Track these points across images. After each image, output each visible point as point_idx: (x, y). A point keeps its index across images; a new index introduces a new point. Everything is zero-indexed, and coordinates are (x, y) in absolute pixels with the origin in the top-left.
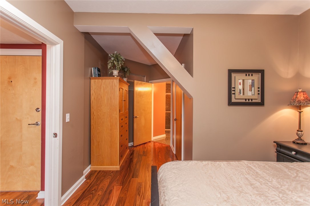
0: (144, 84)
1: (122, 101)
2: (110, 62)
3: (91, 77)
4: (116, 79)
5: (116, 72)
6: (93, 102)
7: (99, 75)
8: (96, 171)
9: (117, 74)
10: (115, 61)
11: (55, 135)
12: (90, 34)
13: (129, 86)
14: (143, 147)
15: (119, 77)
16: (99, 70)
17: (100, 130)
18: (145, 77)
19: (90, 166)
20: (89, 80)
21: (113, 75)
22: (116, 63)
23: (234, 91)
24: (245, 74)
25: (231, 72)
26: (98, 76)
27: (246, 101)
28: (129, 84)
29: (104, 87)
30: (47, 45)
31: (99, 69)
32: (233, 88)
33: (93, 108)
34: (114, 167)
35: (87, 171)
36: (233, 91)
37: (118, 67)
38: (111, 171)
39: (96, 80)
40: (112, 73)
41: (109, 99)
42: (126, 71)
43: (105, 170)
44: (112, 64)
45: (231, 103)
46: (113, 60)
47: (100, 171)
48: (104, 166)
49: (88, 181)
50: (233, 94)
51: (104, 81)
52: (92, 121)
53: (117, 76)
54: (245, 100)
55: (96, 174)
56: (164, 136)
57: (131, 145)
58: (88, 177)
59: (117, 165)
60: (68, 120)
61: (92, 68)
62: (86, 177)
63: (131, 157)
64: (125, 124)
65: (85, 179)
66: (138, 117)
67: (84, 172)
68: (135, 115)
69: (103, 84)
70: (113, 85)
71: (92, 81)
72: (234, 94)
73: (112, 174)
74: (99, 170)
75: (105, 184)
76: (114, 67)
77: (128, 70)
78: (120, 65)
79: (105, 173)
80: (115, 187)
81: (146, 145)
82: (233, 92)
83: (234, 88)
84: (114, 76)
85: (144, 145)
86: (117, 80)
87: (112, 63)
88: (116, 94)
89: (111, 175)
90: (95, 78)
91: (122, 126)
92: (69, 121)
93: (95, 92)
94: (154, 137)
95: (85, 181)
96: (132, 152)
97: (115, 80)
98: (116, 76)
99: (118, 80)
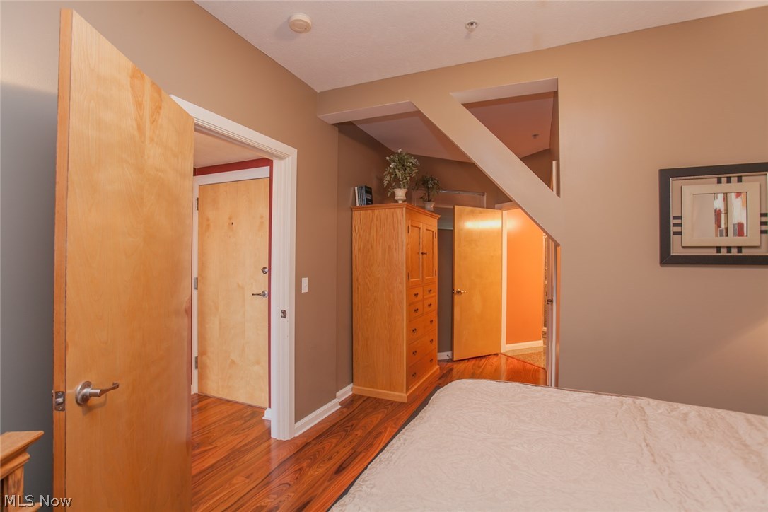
0: (481, 212)
1: (419, 253)
2: (389, 173)
3: (353, 208)
4: (401, 207)
5: (400, 193)
6: (356, 256)
7: (370, 202)
8: (361, 397)
9: (404, 195)
10: (397, 170)
11: (284, 314)
12: (354, 125)
13: (439, 220)
14: (474, 364)
15: (406, 203)
16: (368, 191)
17: (370, 314)
18: (485, 197)
19: (351, 386)
20: (350, 213)
21: (396, 198)
22: (399, 174)
23: (680, 225)
24: (716, 179)
25: (666, 176)
26: (367, 204)
27: (719, 251)
28: (439, 216)
29: (376, 225)
30: (274, 161)
31: (368, 188)
32: (675, 218)
33: (356, 268)
34: (397, 393)
35: (346, 392)
36: (675, 225)
37: (405, 181)
38: (389, 401)
39: (363, 212)
40: (393, 195)
41: (387, 249)
42: (430, 186)
43: (378, 397)
44: (392, 176)
45: (667, 259)
46: (394, 168)
47: (369, 398)
48: (377, 388)
49: (345, 410)
50: (675, 233)
51: (376, 212)
52: (355, 296)
53: (404, 202)
54: (715, 250)
55: (361, 401)
56: (539, 344)
57: (448, 358)
58: (346, 404)
59: (401, 392)
60: (305, 289)
61: (356, 188)
62: (341, 403)
63: (440, 382)
64: (426, 305)
65: (340, 406)
66: (462, 292)
67: (338, 394)
68: (457, 288)
69: (375, 219)
70: (395, 219)
71: (356, 214)
72: (680, 233)
73: (390, 406)
74: (368, 395)
75: (372, 421)
76: (396, 182)
77: (434, 183)
78: (409, 178)
79: (377, 403)
80: (388, 429)
81: (483, 360)
82: (673, 229)
83: (680, 218)
84: (397, 202)
85: (478, 362)
86: (402, 211)
87: (392, 174)
88: (399, 238)
89: (387, 409)
90: (360, 208)
91: (416, 310)
92: (307, 291)
93: (360, 236)
94: (507, 343)
95: (340, 409)
96: (445, 372)
97: (398, 211)
98: (400, 202)
99: (404, 209)
